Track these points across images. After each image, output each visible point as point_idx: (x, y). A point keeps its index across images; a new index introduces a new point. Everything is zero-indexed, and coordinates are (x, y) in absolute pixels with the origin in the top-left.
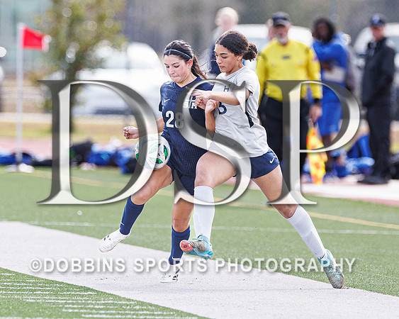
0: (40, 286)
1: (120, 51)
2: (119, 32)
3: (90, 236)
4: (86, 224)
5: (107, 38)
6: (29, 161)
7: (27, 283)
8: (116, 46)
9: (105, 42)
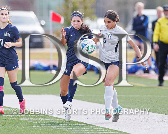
0: (61, 122)
1: (94, 21)
2: (93, 13)
3: (82, 100)
4: (81, 95)
5: (88, 16)
6: (56, 69)
7: (56, 121)
8: (92, 19)
9: (88, 17)
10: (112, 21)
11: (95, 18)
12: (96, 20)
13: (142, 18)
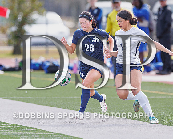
0: (9, 127)
7: (2, 126)
8: (41, 13)
10: (123, 20)
11: (44, 12)
12: (45, 15)
13: (96, 11)
